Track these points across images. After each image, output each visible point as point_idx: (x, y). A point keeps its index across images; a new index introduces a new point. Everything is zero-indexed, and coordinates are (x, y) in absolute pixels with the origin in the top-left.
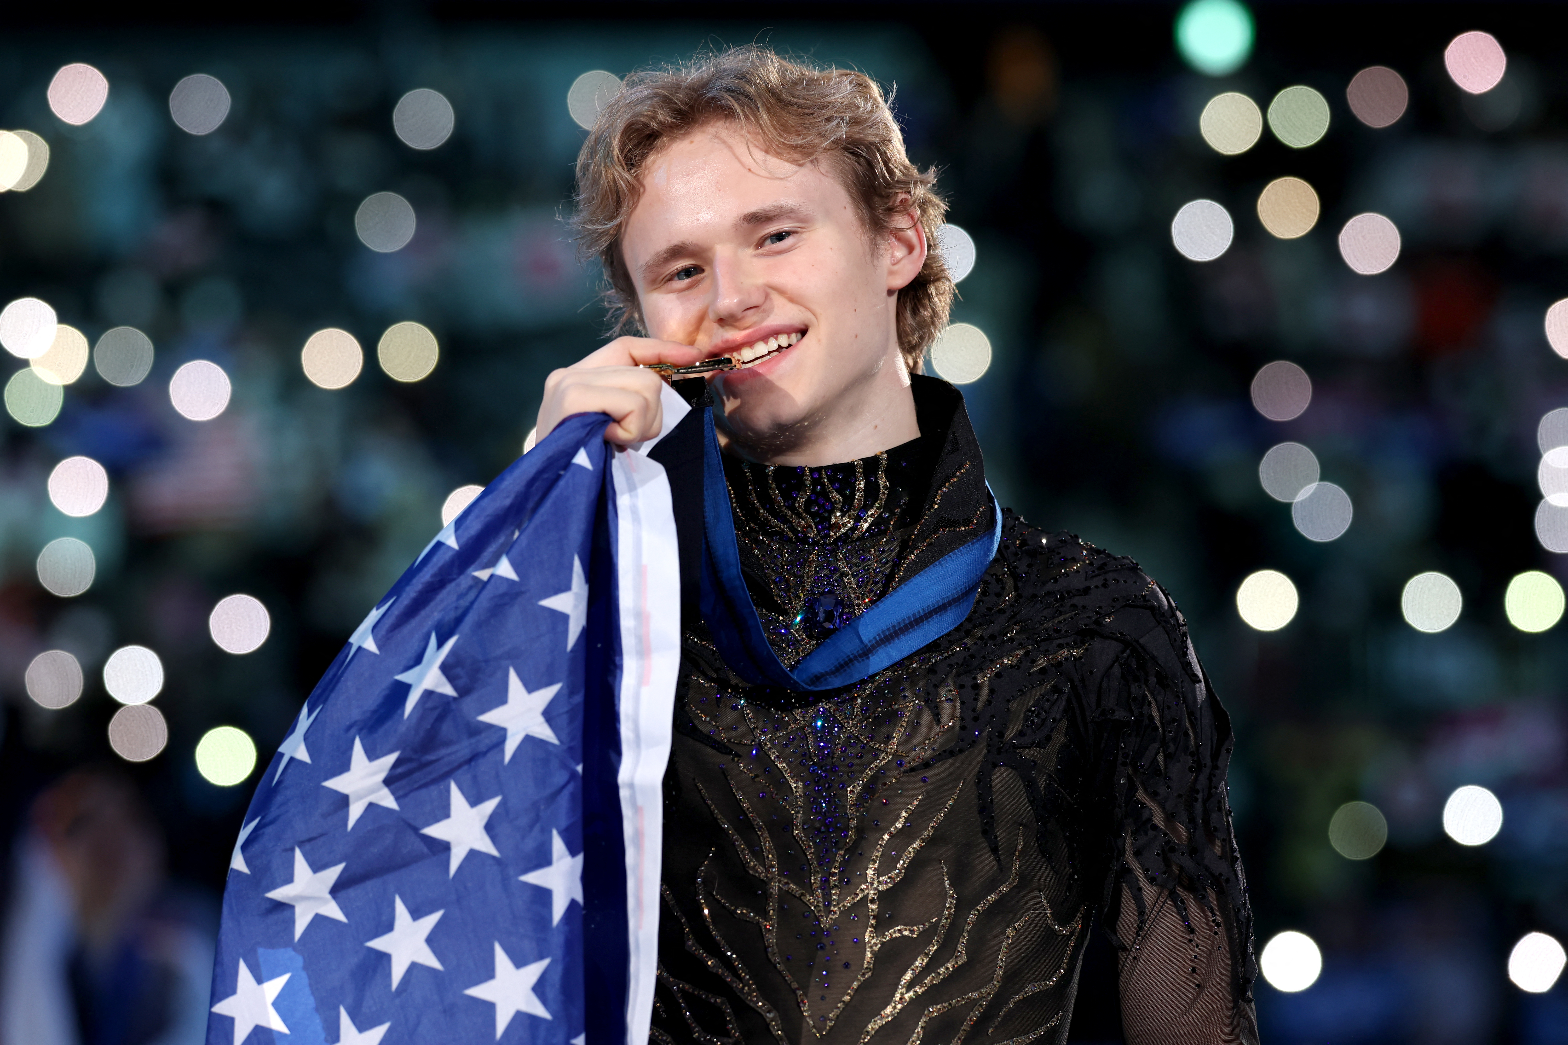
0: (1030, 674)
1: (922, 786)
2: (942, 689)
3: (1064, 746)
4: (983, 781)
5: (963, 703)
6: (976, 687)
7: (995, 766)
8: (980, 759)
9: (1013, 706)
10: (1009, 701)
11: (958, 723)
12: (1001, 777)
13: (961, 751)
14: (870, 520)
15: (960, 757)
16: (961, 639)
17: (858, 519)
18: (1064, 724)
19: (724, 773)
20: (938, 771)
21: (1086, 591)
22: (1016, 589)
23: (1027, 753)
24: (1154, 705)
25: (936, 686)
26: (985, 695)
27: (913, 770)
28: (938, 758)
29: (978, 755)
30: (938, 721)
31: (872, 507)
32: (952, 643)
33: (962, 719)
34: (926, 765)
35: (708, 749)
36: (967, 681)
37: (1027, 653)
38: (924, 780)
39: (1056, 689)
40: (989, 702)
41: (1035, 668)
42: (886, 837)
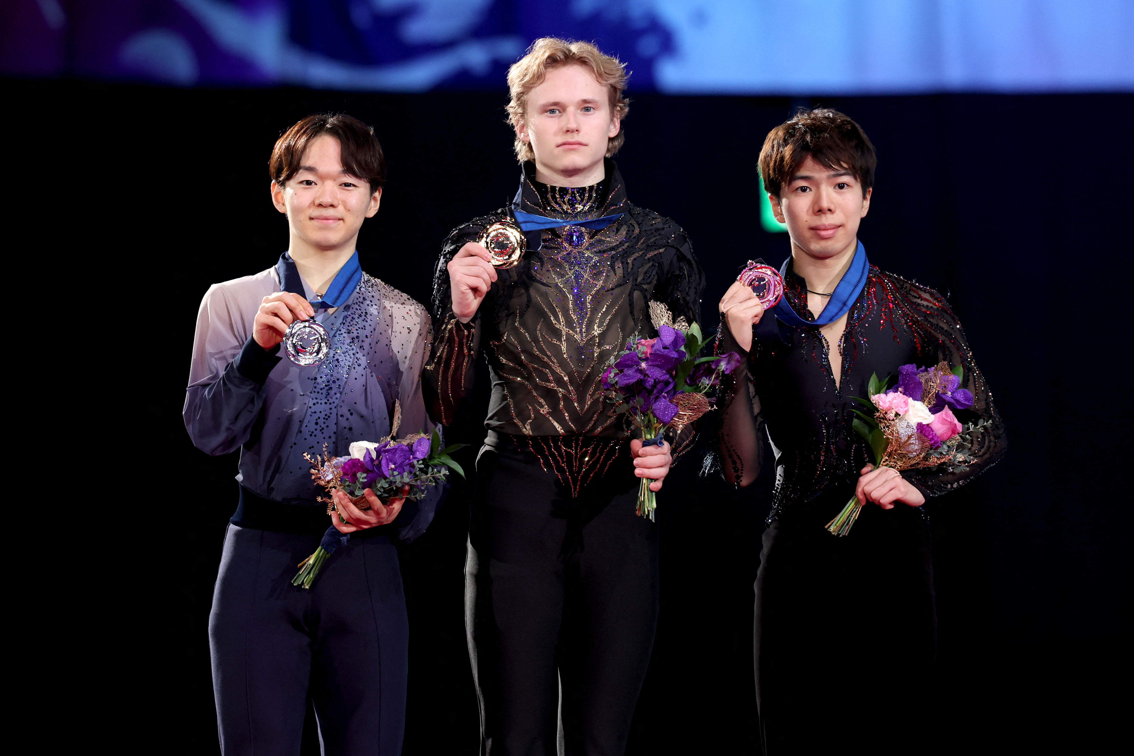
0: (645, 260)
1: (612, 297)
2: (616, 263)
3: (656, 284)
4: (631, 295)
5: (623, 268)
6: (628, 263)
7: (634, 290)
8: (630, 288)
9: (640, 270)
10: (639, 268)
11: (622, 275)
12: (636, 294)
13: (623, 285)
14: (588, 207)
15: (623, 286)
16: (621, 247)
17: (584, 206)
18: (656, 277)
19: (547, 294)
20: (616, 291)
21: (663, 229)
22: (639, 228)
23: (645, 286)
24: (686, 270)
25: (614, 262)
26: (630, 266)
27: (608, 291)
28: (617, 286)
29: (629, 286)
30: (615, 274)
31: (589, 202)
32: (618, 248)
33: (624, 274)
34: (612, 289)
35: (540, 285)
36: (624, 260)
37: (643, 253)
38: (612, 294)
39: (653, 265)
40: (632, 269)
41: (646, 258)
42: (600, 314)
